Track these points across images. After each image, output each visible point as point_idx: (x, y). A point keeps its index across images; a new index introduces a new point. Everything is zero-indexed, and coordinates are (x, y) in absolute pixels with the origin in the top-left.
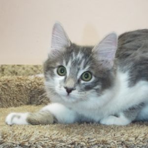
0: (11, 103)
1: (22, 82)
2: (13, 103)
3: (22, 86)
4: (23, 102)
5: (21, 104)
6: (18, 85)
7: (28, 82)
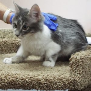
0: (8, 52)
1: (14, 42)
2: (9, 52)
3: (13, 44)
4: (14, 51)
5: (13, 52)
6: (11, 43)
7: (17, 41)
